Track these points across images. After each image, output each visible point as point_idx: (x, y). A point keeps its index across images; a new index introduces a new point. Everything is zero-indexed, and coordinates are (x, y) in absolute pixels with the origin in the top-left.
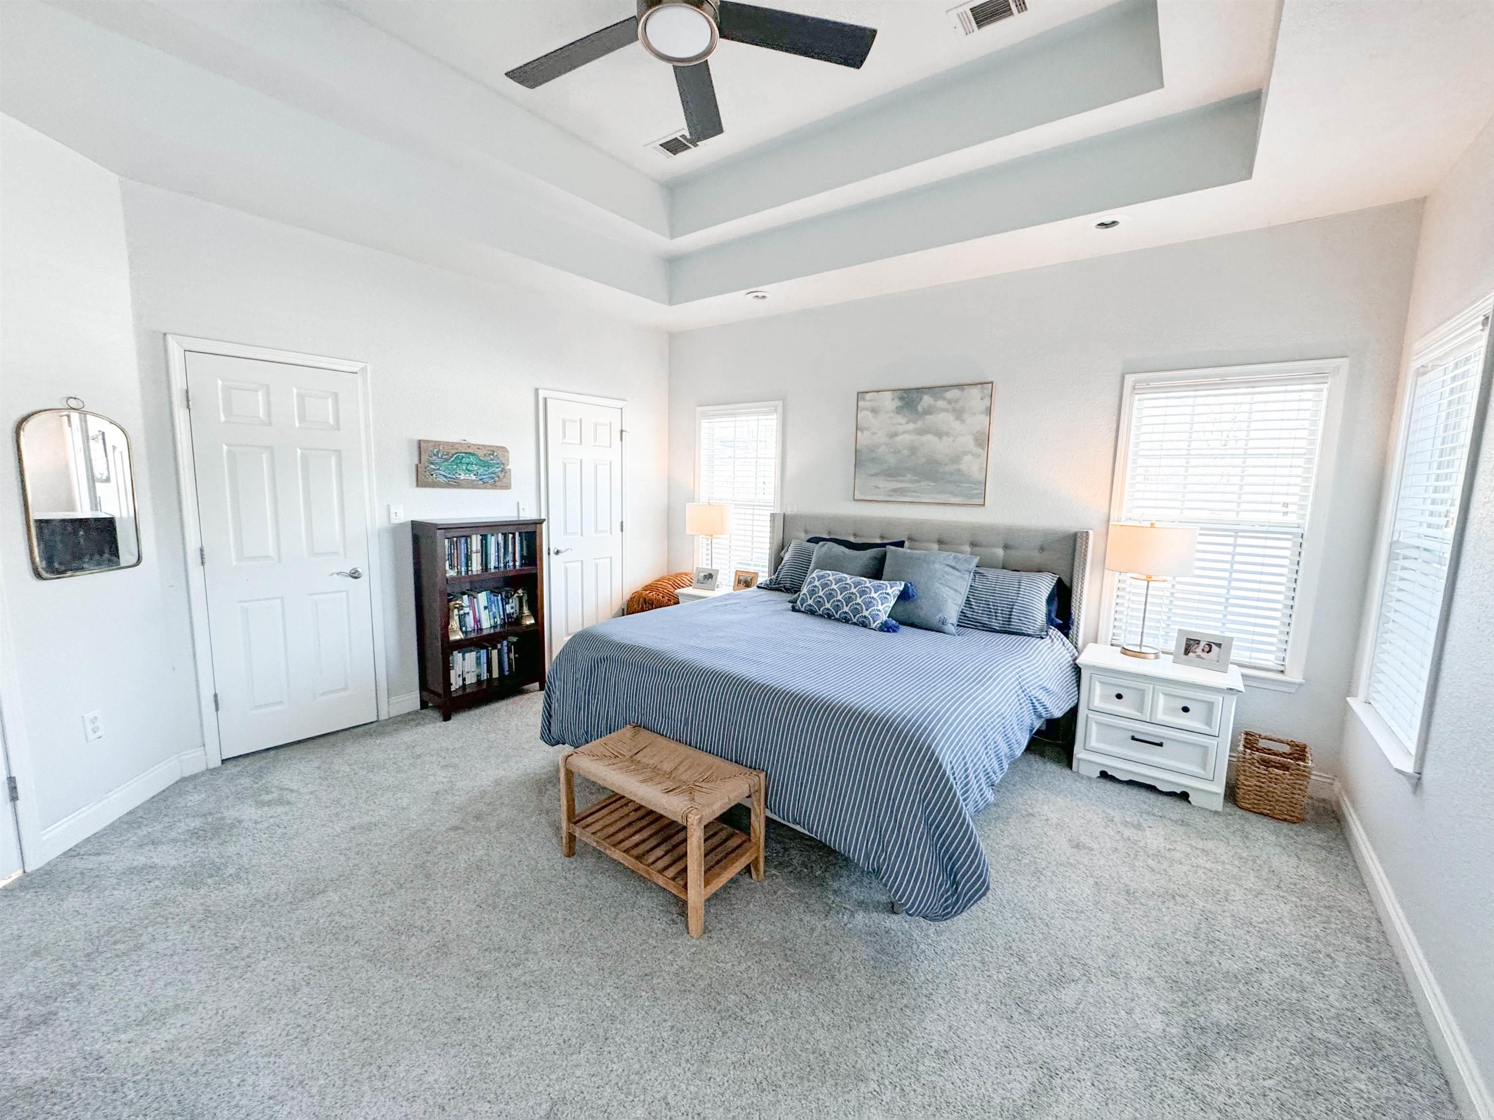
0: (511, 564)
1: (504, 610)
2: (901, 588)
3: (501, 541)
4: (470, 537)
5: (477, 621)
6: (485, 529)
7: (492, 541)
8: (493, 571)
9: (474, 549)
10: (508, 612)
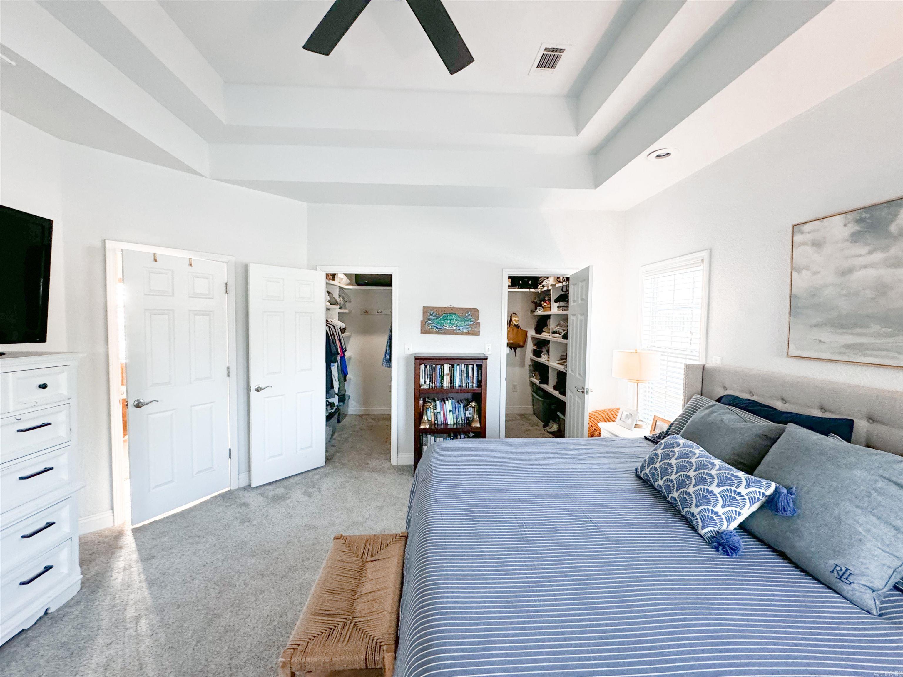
0: (470, 384)
1: (465, 414)
2: (770, 491)
3: (464, 370)
4: (443, 365)
5: (445, 419)
6: (453, 361)
7: (457, 368)
8: (457, 388)
9: (445, 372)
10: (467, 416)
